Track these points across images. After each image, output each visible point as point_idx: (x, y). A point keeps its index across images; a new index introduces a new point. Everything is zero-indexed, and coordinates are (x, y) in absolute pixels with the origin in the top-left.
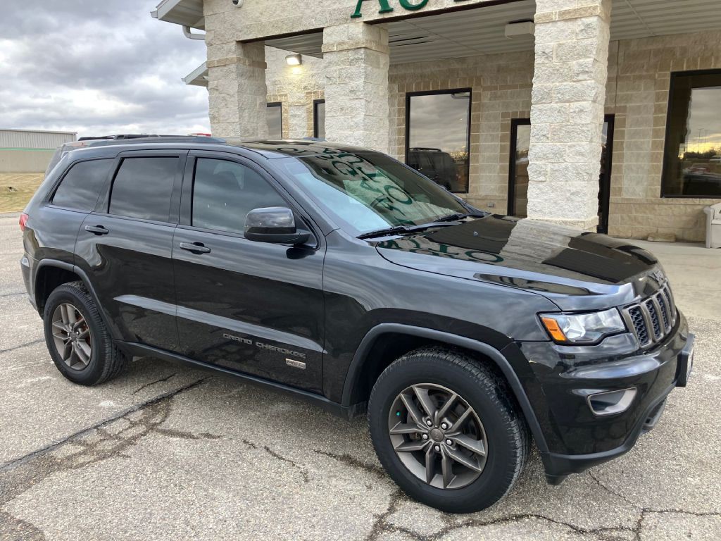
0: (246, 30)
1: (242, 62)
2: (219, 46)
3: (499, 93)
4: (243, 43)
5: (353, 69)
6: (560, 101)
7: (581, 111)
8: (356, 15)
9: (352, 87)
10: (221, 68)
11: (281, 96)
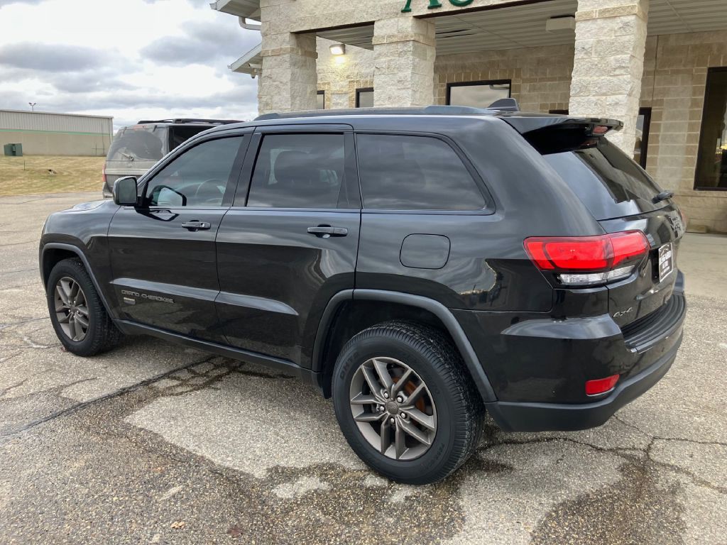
0: (300, 21)
1: (295, 52)
2: (274, 37)
3: (538, 84)
4: (297, 34)
5: (402, 61)
6: (597, 94)
7: (617, 104)
8: (406, 10)
9: (400, 78)
10: (275, 57)
11: (324, 84)
